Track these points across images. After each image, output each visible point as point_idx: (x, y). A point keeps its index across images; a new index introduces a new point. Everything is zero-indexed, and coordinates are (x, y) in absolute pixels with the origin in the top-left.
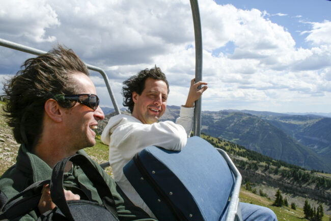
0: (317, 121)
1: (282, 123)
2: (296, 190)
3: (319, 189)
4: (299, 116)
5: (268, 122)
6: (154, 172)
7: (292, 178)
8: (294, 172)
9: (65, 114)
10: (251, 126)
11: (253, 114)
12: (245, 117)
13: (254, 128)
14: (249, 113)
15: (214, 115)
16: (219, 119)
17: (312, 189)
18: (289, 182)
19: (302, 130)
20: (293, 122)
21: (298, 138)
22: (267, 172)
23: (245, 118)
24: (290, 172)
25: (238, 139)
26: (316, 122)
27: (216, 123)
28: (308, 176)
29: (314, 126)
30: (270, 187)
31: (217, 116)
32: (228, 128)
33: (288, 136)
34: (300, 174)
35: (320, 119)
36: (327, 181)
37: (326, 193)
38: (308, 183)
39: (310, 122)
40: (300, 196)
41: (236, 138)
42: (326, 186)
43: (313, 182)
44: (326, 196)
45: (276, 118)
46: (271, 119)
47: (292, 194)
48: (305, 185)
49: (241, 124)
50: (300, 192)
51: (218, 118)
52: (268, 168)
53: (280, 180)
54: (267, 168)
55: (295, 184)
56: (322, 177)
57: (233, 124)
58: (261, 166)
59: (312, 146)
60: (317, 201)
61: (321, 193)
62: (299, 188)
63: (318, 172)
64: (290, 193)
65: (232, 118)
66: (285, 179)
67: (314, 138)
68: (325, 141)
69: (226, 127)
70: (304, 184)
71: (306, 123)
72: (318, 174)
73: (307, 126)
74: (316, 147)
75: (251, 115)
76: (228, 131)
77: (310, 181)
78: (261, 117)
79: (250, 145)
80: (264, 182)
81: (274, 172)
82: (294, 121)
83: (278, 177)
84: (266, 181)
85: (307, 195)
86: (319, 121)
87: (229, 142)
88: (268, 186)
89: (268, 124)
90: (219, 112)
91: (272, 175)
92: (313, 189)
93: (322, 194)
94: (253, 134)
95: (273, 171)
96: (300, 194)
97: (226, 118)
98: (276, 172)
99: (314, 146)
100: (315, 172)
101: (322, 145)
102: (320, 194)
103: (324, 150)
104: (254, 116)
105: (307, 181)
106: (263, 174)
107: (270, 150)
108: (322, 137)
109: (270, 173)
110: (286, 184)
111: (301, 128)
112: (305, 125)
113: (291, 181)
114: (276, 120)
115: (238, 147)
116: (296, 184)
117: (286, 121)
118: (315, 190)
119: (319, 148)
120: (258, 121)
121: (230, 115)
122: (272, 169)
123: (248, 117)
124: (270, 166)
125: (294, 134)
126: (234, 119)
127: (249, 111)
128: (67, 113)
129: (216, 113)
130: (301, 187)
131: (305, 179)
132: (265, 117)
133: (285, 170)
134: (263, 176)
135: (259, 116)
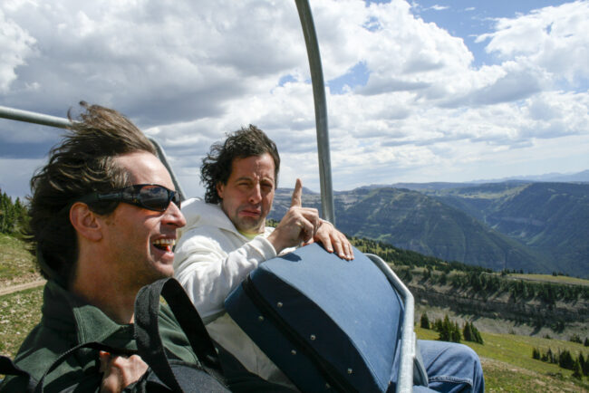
0: (522, 189)
1: (463, 199)
2: (479, 307)
3: (515, 302)
4: (491, 184)
5: (438, 199)
6: (280, 304)
7: (469, 289)
8: (474, 277)
9: (105, 226)
10: (410, 209)
11: (411, 189)
12: (399, 195)
13: (415, 212)
14: (405, 187)
15: (344, 197)
16: (354, 203)
17: (504, 303)
18: (465, 294)
19: (497, 207)
20: (482, 196)
21: (493, 222)
22: (426, 283)
23: (397, 197)
24: (466, 279)
25: (389, 235)
26: (521, 192)
27: (348, 210)
28: (497, 282)
29: (516, 199)
30: (434, 307)
31: (350, 198)
32: (369, 217)
33: (474, 221)
34: (483, 280)
35: (526, 186)
36: (529, 286)
37: (527, 307)
38: (497, 293)
39: (510, 193)
40: (486, 316)
41: (384, 233)
42: (527, 294)
43: (506, 290)
44: (527, 311)
45: (452, 192)
46: (444, 195)
47: (473, 316)
48: (492, 297)
49: (391, 207)
50: (485, 310)
51: (352, 201)
52: (429, 275)
53: (451, 293)
54: (426, 276)
55: (476, 297)
56: (519, 281)
57: (378, 210)
58: (417, 274)
59: (516, 234)
60: (514, 322)
61: (519, 307)
62: (483, 304)
63: (514, 272)
64: (469, 313)
65: (376, 198)
66: (458, 291)
67: (519, 220)
68: (537, 223)
69: (367, 215)
70: (491, 295)
71: (503, 195)
72: (513, 275)
73: (506, 199)
74: (523, 234)
75: (407, 190)
76: (371, 222)
77: (501, 289)
78: (428, 193)
79: (411, 243)
80: (424, 301)
81: (440, 281)
82: (484, 194)
83: (446, 288)
84: (426, 297)
85: (496, 314)
86: (526, 189)
87: (364, 239)
88: (431, 306)
89: (438, 204)
90: (353, 191)
91: (436, 287)
92: (506, 302)
93: (522, 308)
94: (414, 222)
95: (438, 280)
96: (485, 313)
97: (365, 201)
98: (443, 281)
99: (519, 233)
100: (508, 272)
101: (532, 230)
102: (517, 310)
103: (536, 238)
104: (414, 191)
105: (495, 290)
106: (422, 287)
107: (445, 247)
108: (531, 216)
109: (433, 283)
110: (461, 299)
111: (495, 205)
112: (502, 199)
113: (469, 293)
114: (452, 194)
115: (380, 246)
116: (478, 297)
117: (470, 195)
118: (509, 304)
119: (528, 235)
120: (421, 200)
121: (371, 195)
122: (436, 276)
123: (403, 194)
124: (432, 272)
125: (485, 217)
126: (379, 201)
127: (407, 184)
128: (108, 224)
129: (346, 193)
130: (485, 301)
131: (492, 286)
132: (434, 193)
133: (459, 276)
134: (422, 290)
135: (423, 191)
